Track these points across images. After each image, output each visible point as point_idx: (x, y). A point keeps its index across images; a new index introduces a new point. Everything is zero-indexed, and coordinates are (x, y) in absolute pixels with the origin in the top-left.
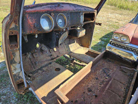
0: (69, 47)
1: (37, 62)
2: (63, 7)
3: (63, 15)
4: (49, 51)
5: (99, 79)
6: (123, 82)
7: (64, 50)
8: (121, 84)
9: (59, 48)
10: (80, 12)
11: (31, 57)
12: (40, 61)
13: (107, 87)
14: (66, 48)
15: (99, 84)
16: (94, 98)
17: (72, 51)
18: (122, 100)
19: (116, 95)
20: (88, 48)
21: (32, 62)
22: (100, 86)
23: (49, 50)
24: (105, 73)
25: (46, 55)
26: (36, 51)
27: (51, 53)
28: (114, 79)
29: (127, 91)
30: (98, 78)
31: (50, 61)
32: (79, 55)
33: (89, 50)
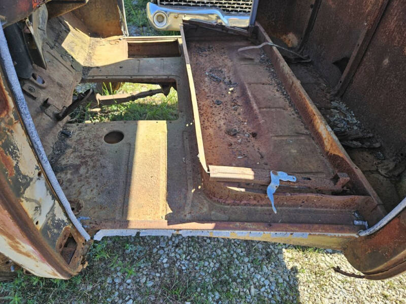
5: (222, 101)
6: (264, 80)
8: (265, 86)
13: (255, 106)
14: (61, 60)
15: (233, 112)
16: (253, 141)
18: (293, 112)
19: (278, 109)
20: (120, 37)
22: (239, 114)
24: (219, 81)
28: (250, 84)
29: (285, 93)
30: (218, 98)
31: (58, 129)
32: (121, 67)
33: (129, 42)
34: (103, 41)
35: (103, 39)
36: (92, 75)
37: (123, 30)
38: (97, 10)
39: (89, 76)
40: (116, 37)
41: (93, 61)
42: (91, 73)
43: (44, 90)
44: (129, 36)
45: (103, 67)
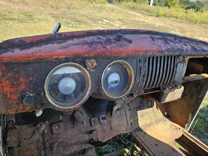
0: (137, 115)
1: (56, 144)
2: (130, 42)
3: (126, 65)
4: (89, 122)
7: (125, 122)
9: (113, 118)
10: (178, 56)
11: (46, 131)
12: (64, 142)
14: (128, 117)
17: (142, 128)
21: (44, 144)
23: (90, 120)
25: (80, 130)
26: (61, 118)
27: (91, 126)
31: (85, 146)
32: (156, 145)
33: (184, 134)
34: (169, 122)
35: (170, 121)
36: (137, 135)
37: (186, 126)
38: (178, 107)
39: (135, 134)
40: (178, 126)
41: (148, 128)
42: (138, 133)
43: (101, 125)
44: (188, 132)
45: (148, 135)
